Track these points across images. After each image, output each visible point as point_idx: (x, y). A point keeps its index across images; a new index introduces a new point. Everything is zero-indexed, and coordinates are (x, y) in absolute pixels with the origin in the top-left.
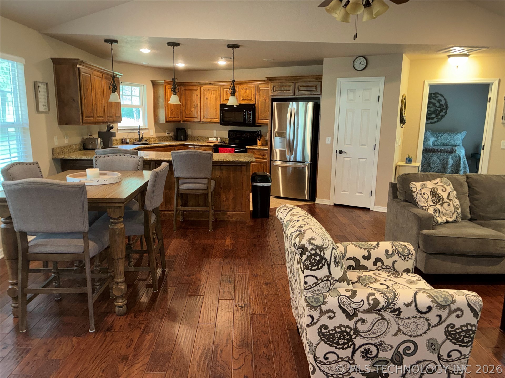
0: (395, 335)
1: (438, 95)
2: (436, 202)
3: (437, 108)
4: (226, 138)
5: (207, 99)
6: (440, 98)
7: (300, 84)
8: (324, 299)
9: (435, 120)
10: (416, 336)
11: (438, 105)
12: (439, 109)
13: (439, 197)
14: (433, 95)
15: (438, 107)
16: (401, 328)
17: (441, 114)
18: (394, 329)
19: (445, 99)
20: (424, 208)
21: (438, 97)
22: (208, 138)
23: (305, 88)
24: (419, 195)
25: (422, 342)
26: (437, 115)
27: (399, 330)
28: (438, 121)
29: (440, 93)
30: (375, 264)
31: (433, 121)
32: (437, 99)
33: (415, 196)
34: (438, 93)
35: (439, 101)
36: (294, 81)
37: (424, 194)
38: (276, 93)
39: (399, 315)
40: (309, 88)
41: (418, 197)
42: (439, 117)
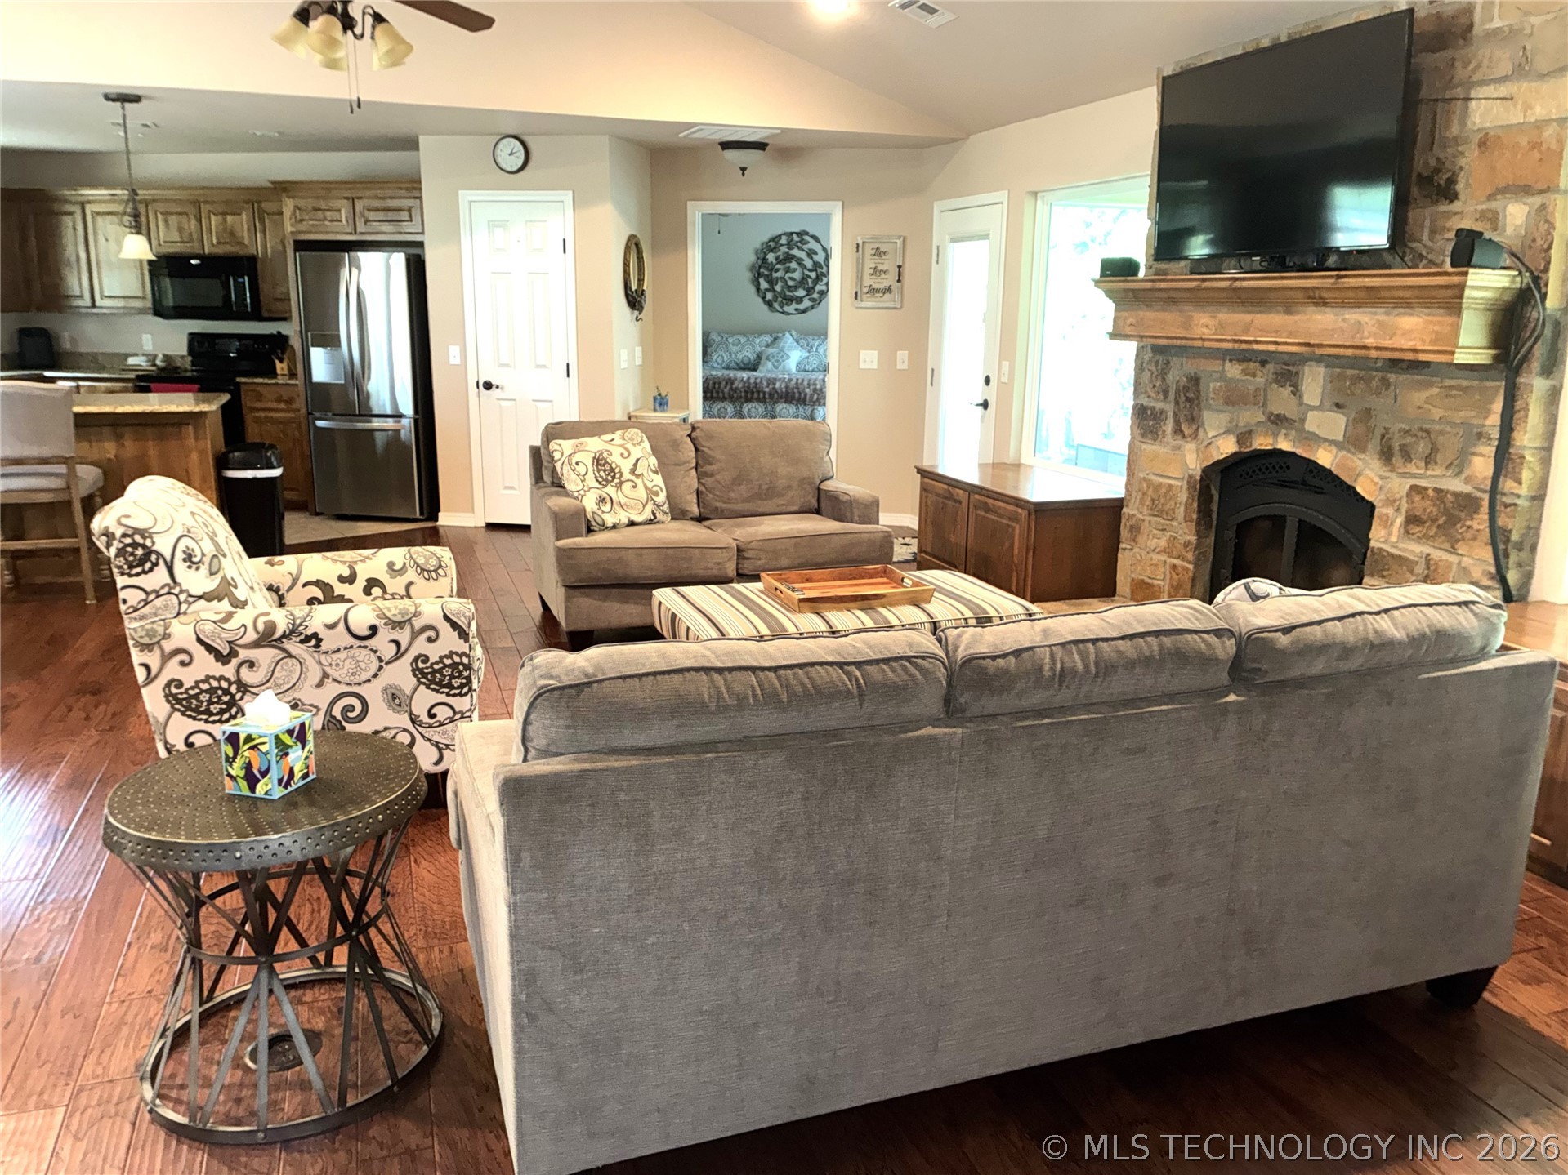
0: (320, 684)
1: (807, 238)
2: (606, 480)
3: (807, 272)
4: (183, 357)
5: (107, 240)
6: (813, 245)
7: (366, 202)
8: (166, 629)
9: (806, 303)
10: (359, 684)
11: (808, 263)
12: (813, 275)
13: (612, 470)
14: (796, 238)
15: (810, 270)
16: (328, 670)
17: (818, 288)
18: (315, 674)
19: (825, 249)
20: (576, 494)
21: (808, 242)
22: (127, 356)
23: (381, 216)
24: (566, 468)
25: (373, 693)
26: (810, 291)
27: (325, 675)
28: (812, 307)
29: (811, 233)
30: (367, 591)
31: (801, 306)
32: (805, 247)
33: (559, 470)
34: (807, 233)
35: (811, 253)
36: (348, 195)
37: (577, 464)
38: (302, 227)
39: (317, 646)
40: (391, 216)
41: (565, 472)
42: (815, 296)
